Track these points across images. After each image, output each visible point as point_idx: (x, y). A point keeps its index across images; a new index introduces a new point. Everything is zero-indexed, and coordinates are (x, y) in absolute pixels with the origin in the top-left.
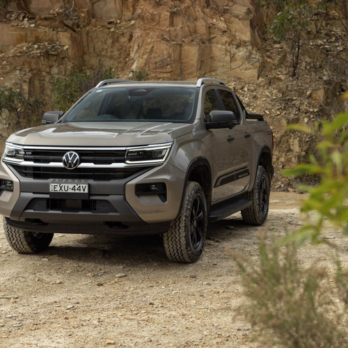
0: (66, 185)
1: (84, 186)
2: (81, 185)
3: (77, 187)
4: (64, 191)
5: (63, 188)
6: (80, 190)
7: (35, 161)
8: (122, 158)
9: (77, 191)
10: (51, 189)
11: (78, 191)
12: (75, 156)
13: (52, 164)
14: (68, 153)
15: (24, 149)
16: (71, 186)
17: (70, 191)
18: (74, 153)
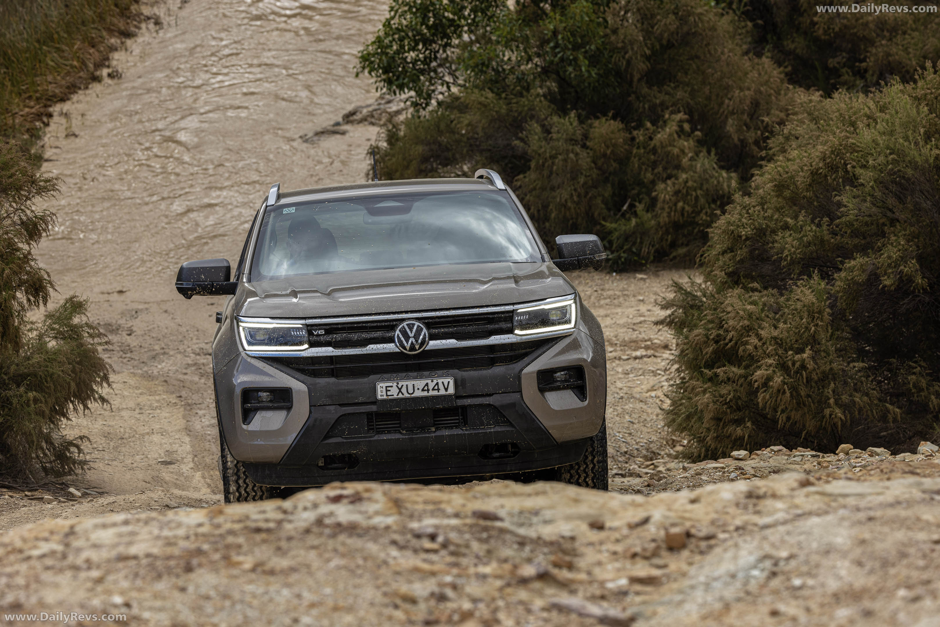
0: (410, 383)
1: (446, 381)
2: (440, 381)
3: (431, 385)
4: (407, 395)
5: (404, 390)
6: (438, 390)
7: (336, 345)
8: (509, 325)
9: (432, 393)
10: (381, 393)
11: (435, 393)
12: (419, 330)
13: (373, 348)
14: (405, 324)
15: (307, 325)
16: (420, 383)
17: (418, 394)
18: (417, 324)
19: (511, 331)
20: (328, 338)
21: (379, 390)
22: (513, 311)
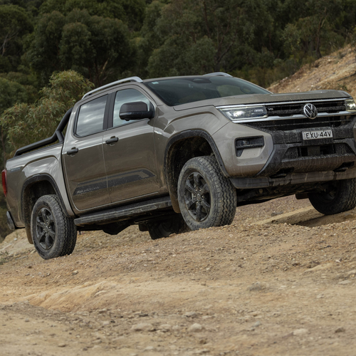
0: (315, 132)
3: (324, 133)
10: (305, 138)
16: (319, 132)
17: (319, 137)
19: (345, 110)
20: (276, 112)
21: (303, 135)
22: (343, 101)
